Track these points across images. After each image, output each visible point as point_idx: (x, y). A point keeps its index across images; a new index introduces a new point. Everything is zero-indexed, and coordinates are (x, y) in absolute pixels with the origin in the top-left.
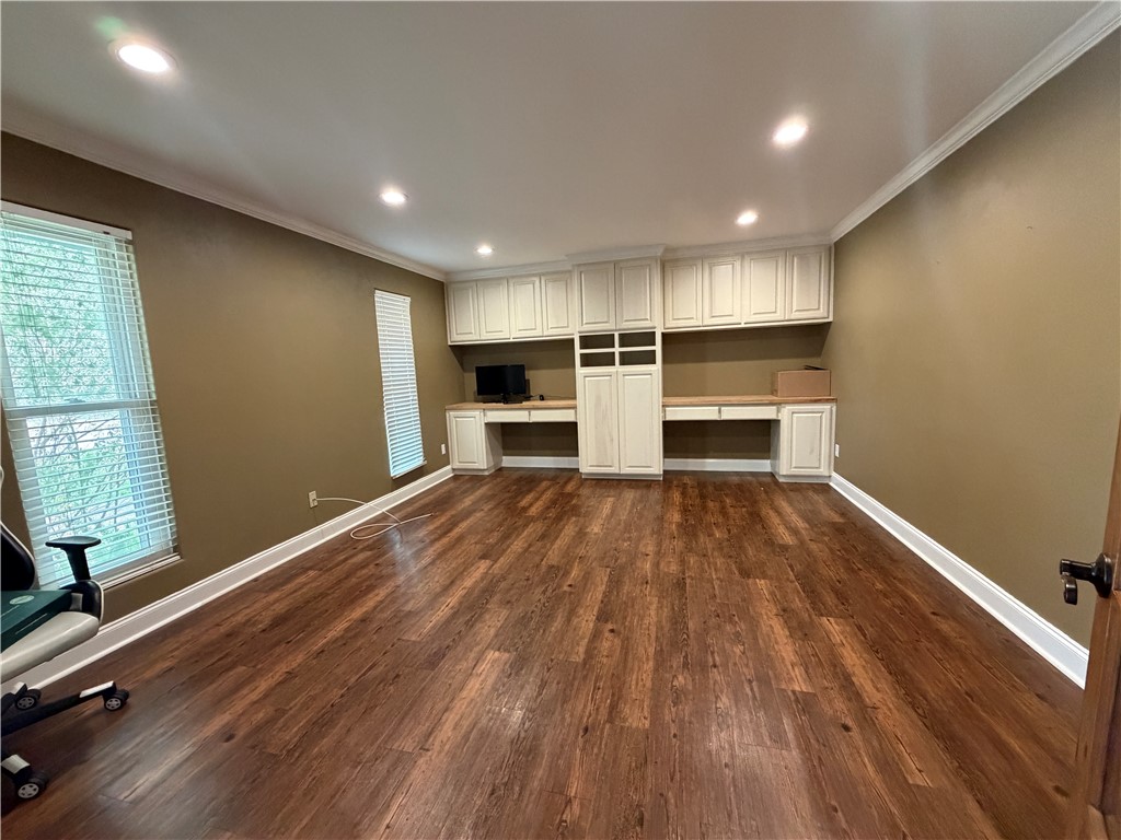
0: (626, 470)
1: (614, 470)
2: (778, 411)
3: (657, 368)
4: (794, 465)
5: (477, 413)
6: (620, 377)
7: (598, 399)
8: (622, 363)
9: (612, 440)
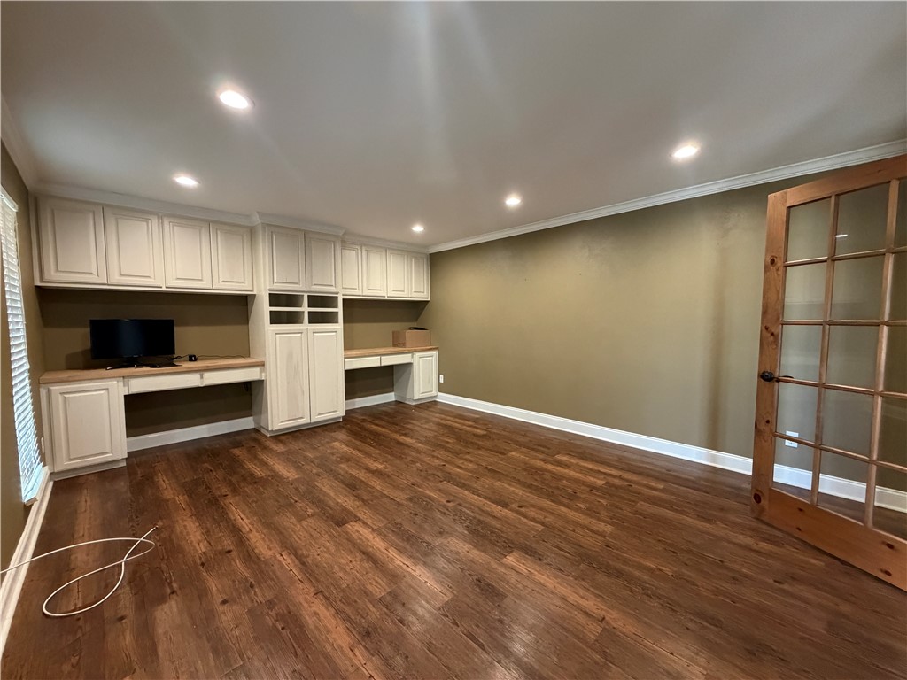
0: (316, 418)
1: (306, 420)
2: (412, 357)
3: (339, 326)
4: (421, 391)
5: (112, 383)
6: (310, 334)
7: (290, 356)
8: (311, 322)
9: (303, 392)
